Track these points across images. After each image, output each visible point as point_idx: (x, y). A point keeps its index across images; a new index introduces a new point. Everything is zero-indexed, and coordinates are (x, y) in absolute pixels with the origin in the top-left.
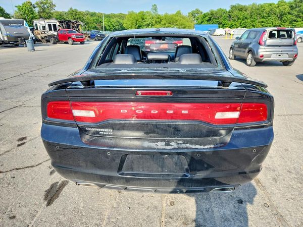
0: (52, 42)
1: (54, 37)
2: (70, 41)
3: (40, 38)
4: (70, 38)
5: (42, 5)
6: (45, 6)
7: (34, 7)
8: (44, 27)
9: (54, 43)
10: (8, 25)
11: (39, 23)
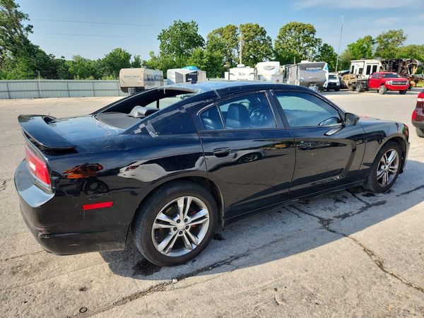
0: (358, 89)
1: (363, 83)
2: (382, 89)
3: (347, 85)
4: (383, 84)
5: (385, 39)
6: (390, 41)
7: (373, 43)
8: (361, 70)
9: (361, 91)
10: (305, 69)
11: (357, 65)
